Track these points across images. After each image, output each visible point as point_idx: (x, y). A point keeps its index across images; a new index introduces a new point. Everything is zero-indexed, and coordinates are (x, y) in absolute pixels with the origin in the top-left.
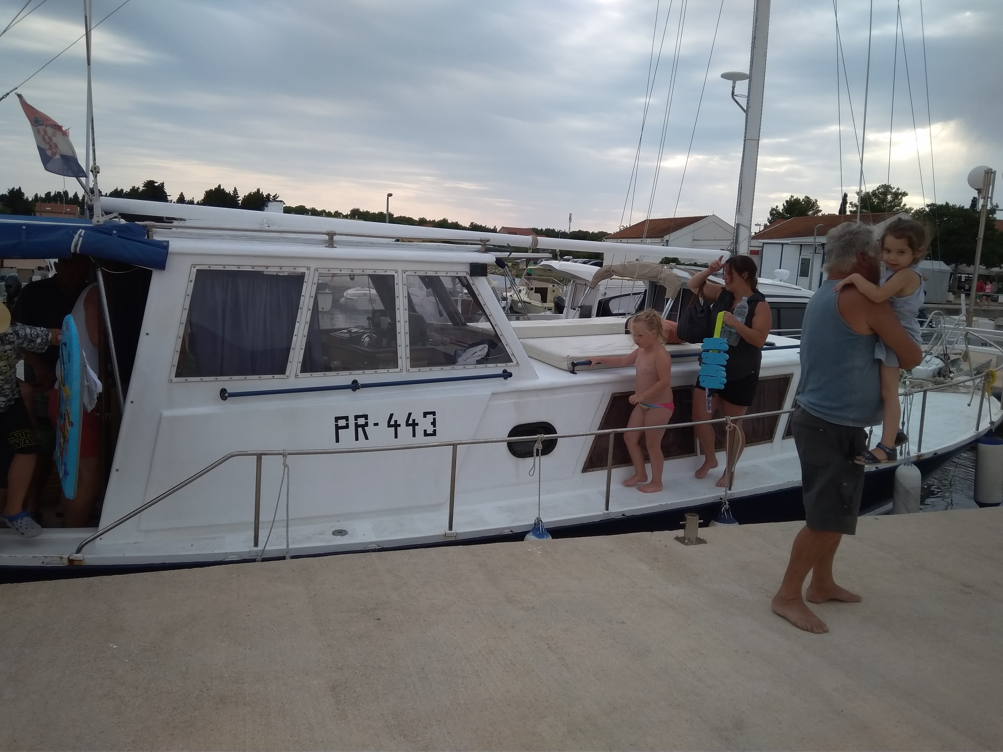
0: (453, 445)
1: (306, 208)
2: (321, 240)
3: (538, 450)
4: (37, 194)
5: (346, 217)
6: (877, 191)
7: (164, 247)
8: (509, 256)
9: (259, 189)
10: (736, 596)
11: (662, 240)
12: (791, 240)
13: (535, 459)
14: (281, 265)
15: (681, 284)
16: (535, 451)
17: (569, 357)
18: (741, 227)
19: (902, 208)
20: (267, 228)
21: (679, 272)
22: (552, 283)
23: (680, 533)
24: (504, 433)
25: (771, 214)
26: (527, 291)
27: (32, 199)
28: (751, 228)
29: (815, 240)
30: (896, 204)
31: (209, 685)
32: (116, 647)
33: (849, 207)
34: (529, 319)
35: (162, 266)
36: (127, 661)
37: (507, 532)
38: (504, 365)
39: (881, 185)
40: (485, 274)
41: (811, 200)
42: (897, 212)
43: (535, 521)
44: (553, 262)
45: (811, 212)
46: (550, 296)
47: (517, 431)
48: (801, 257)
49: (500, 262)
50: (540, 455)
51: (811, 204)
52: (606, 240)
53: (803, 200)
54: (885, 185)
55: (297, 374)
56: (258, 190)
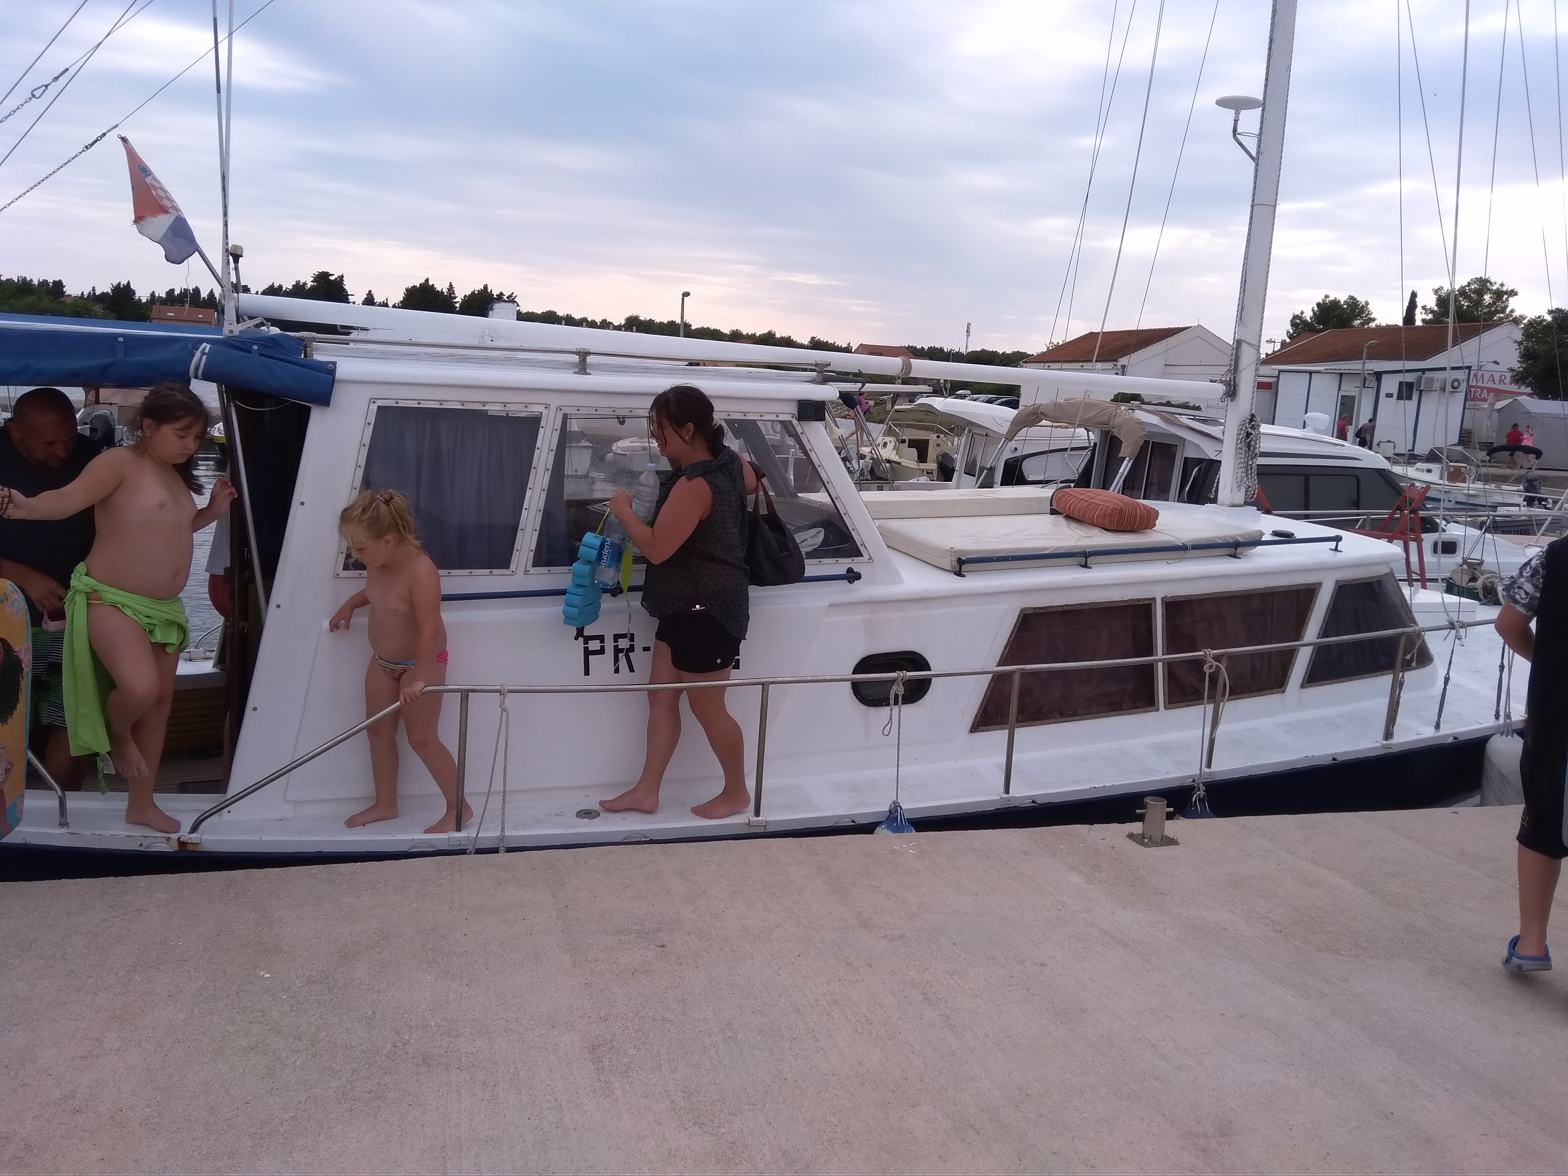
0: (763, 684)
1: (558, 315)
2: (566, 363)
3: (896, 696)
4: (154, 292)
5: (619, 328)
6: (1467, 288)
7: (329, 370)
8: (861, 389)
9: (487, 285)
10: (1225, 929)
11: (1115, 365)
12: (1324, 365)
13: (891, 710)
14: (505, 401)
15: (1145, 435)
16: (892, 697)
17: (955, 549)
18: (1244, 346)
19: (1508, 315)
20: (489, 344)
21: (1142, 416)
22: (936, 432)
23: (1136, 827)
24: (846, 668)
25: (1293, 324)
26: (896, 444)
27: (147, 299)
28: (1260, 347)
29: (1364, 366)
30: (1498, 308)
31: (407, 1037)
32: (268, 976)
33: (1421, 313)
34: (898, 489)
35: (325, 400)
36: (285, 997)
37: (847, 822)
38: (849, 560)
39: (1474, 277)
40: (821, 418)
41: (1358, 301)
42: (1500, 322)
43: (891, 806)
44: (935, 400)
45: (1359, 322)
46: (932, 453)
47: (867, 664)
48: (1341, 393)
49: (847, 399)
50: (900, 703)
51: (1358, 309)
52: (1024, 365)
53: (1345, 302)
54: (1481, 278)
55: (528, 569)
56: (486, 287)
